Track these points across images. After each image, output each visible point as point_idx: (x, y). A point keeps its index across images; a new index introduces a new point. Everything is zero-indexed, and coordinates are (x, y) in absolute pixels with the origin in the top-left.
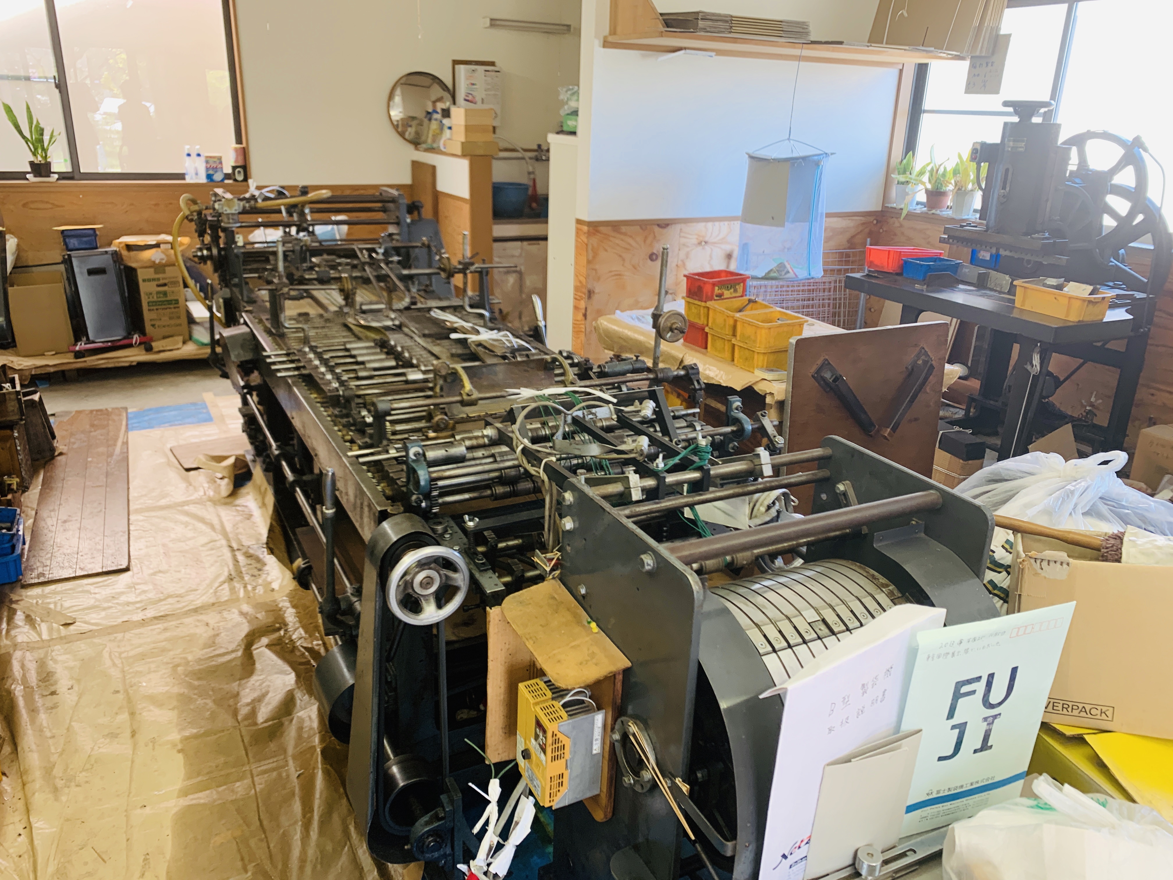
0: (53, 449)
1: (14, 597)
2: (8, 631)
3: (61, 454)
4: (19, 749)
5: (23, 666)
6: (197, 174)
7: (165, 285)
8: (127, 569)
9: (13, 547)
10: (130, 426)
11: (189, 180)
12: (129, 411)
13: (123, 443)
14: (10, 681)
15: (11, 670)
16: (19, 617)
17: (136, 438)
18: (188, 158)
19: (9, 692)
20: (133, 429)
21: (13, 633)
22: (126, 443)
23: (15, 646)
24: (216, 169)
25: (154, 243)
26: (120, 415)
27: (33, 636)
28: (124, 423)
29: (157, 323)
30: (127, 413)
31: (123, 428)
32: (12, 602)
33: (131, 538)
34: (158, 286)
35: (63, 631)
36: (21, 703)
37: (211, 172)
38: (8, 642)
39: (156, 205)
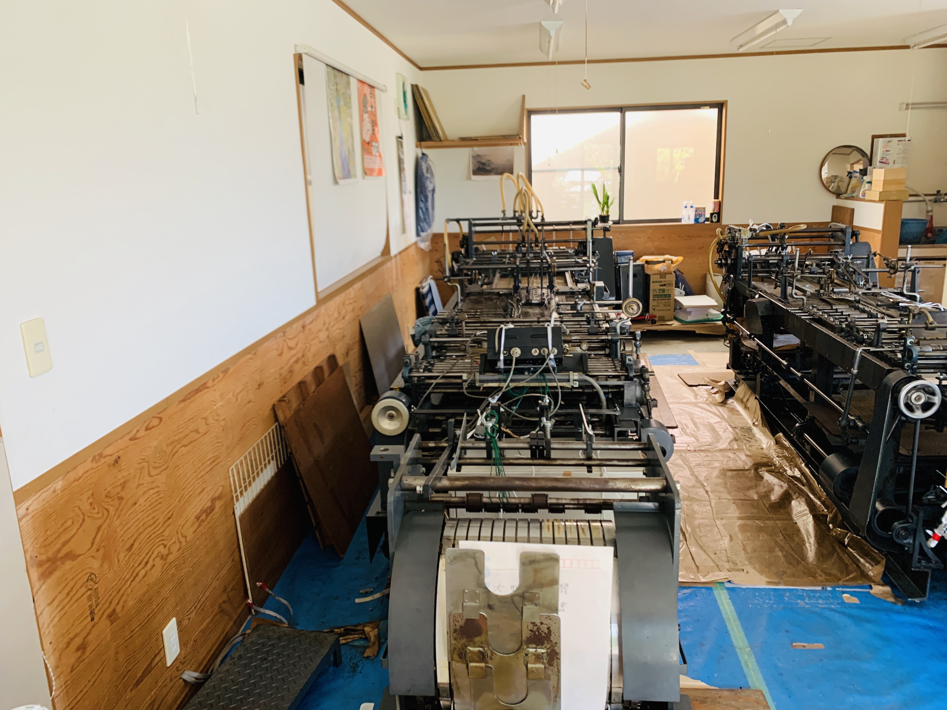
6: (689, 218)
7: (665, 285)
8: (677, 427)
10: (651, 363)
11: (683, 222)
12: (648, 355)
18: (685, 209)
20: (654, 364)
22: (653, 371)
24: (700, 215)
25: (662, 260)
26: (644, 357)
29: (656, 308)
33: (673, 414)
34: (661, 286)
37: (698, 217)
39: (663, 238)
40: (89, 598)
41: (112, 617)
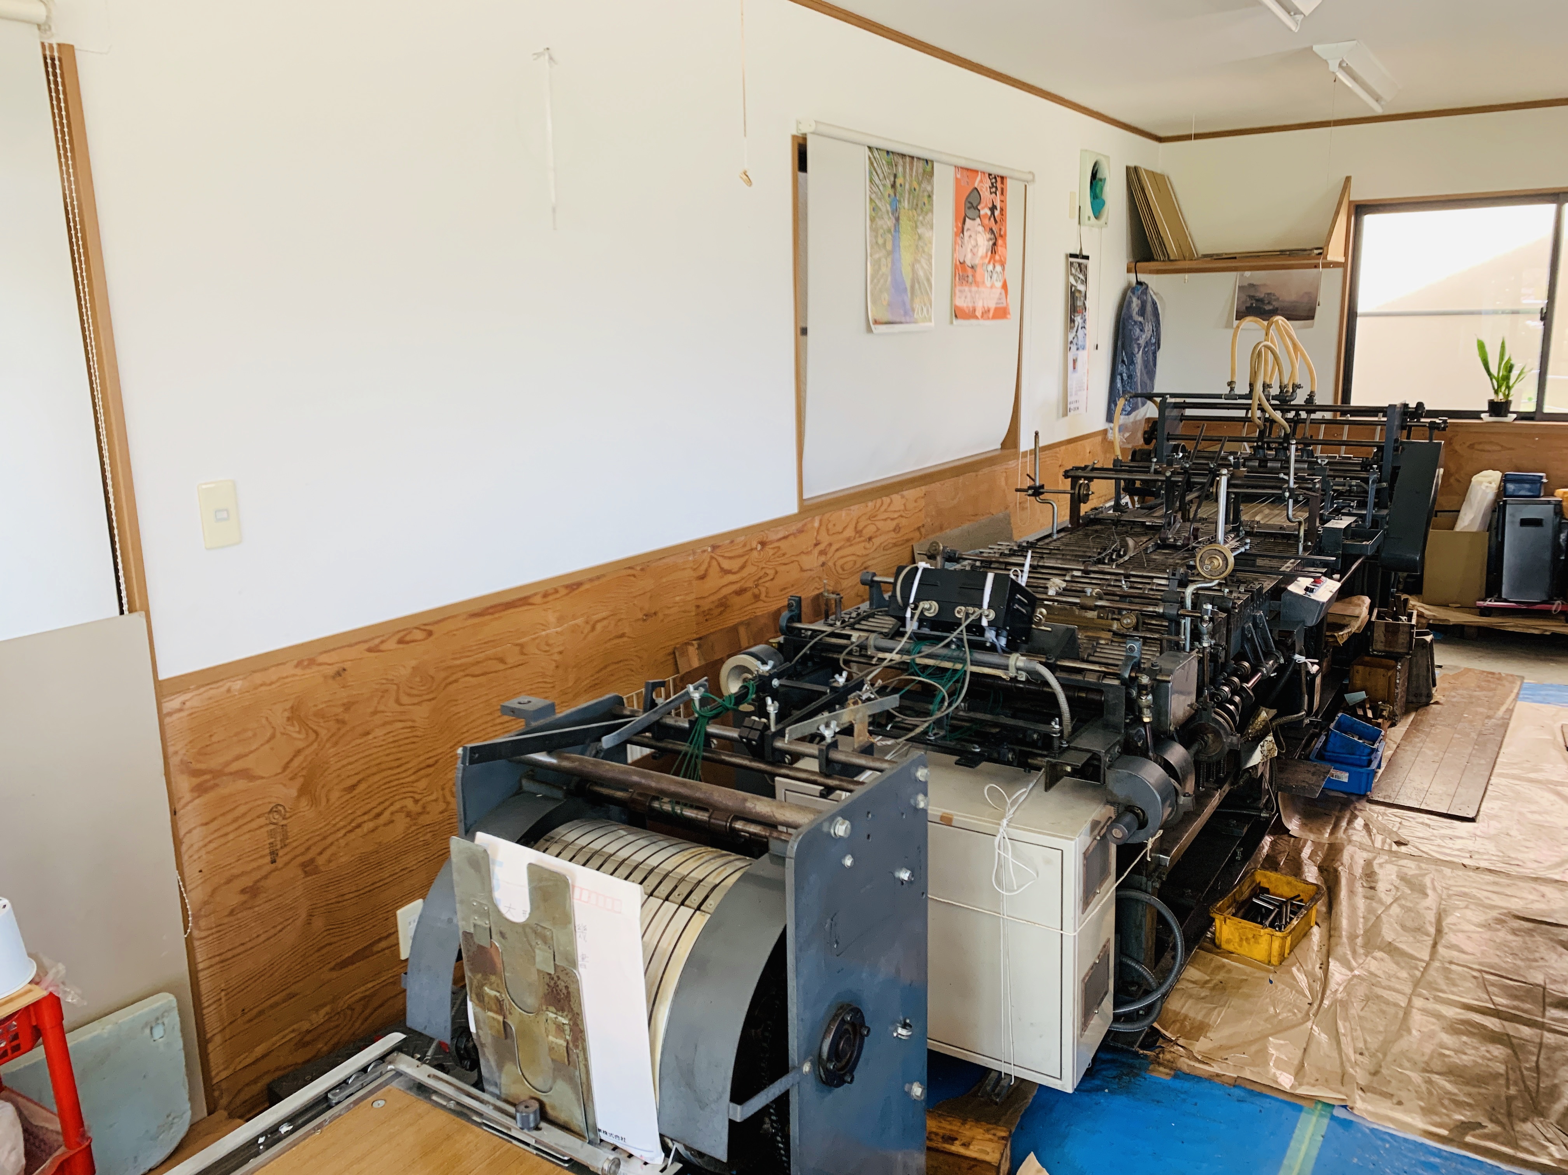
0: (1430, 696)
1: (1359, 806)
2: (1346, 829)
3: (1437, 703)
4: (1333, 912)
5: (1352, 858)
8: (1472, 820)
9: (1370, 762)
10: (1521, 696)
12: (1526, 681)
13: (1508, 710)
14: (1339, 863)
15: (1342, 856)
16: (1359, 823)
17: (1523, 708)
19: (1336, 870)
20: (1524, 699)
21: (1350, 832)
22: (1510, 711)
23: (1350, 841)
26: (1513, 682)
27: (1366, 840)
28: (1515, 691)
30: (1522, 683)
31: (1513, 696)
32: (1355, 808)
33: (1486, 796)
35: (1395, 847)
36: (1344, 881)
38: (1344, 837)
40: (271, 834)
41: (309, 868)
